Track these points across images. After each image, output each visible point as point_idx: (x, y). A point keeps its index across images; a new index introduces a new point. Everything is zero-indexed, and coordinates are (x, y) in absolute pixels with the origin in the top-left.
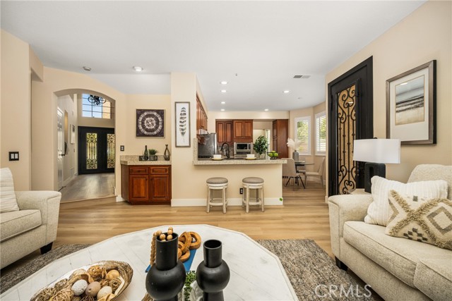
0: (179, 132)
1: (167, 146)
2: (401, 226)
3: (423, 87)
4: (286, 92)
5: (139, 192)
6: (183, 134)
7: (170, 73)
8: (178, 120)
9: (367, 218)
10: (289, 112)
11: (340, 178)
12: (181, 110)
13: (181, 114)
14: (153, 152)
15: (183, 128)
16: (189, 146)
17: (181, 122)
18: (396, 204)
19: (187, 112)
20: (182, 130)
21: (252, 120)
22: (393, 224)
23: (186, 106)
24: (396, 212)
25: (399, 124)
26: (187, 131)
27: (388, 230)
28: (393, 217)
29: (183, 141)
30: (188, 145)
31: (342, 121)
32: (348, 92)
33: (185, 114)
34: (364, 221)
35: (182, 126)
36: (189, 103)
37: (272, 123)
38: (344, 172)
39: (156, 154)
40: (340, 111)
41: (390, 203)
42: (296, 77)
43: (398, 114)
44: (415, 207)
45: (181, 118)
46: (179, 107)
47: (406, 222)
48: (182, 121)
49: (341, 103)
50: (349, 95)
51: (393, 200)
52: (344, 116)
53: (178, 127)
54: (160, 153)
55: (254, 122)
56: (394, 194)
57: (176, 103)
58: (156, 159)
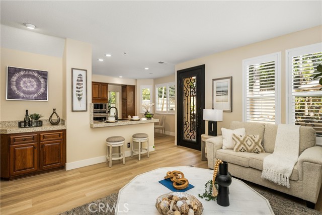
0: (75, 98)
1: (54, 110)
2: (239, 147)
3: (227, 87)
4: (147, 69)
5: (24, 163)
6: (79, 99)
7: (65, 38)
8: (75, 86)
9: (223, 147)
10: (136, 80)
11: (185, 129)
12: (77, 76)
13: (78, 80)
14: (37, 117)
15: (80, 93)
16: (86, 111)
17: (77, 88)
18: (236, 139)
19: (84, 79)
20: (79, 95)
21: (108, 84)
22: (236, 147)
23: (83, 73)
24: (236, 142)
25: (218, 101)
26: (84, 97)
27: (235, 150)
28: (235, 145)
29: (79, 105)
30: (85, 109)
31: (187, 95)
32: (190, 79)
33: (82, 81)
34: (222, 149)
35: (79, 92)
36: (86, 71)
37: (121, 87)
38: (188, 125)
39: (40, 119)
40: (185, 89)
41: (233, 138)
42: (160, 63)
43: (217, 97)
44: (242, 139)
45: (78, 84)
46: (76, 73)
47: (240, 145)
48: (79, 86)
49: (186, 85)
50: (190, 81)
51: (234, 138)
52: (187, 92)
53: (75, 93)
54: (45, 118)
55: (109, 85)
56: (234, 135)
57: (73, 69)
58: (40, 124)
